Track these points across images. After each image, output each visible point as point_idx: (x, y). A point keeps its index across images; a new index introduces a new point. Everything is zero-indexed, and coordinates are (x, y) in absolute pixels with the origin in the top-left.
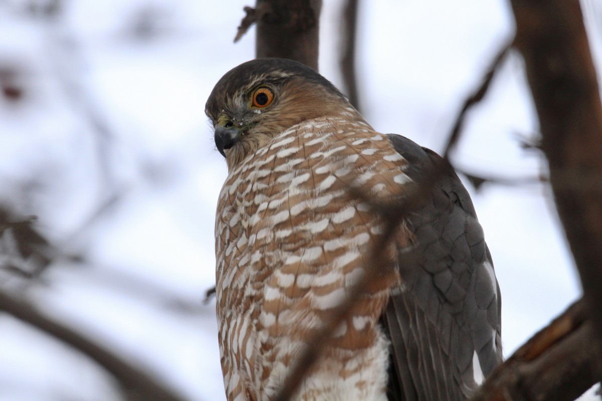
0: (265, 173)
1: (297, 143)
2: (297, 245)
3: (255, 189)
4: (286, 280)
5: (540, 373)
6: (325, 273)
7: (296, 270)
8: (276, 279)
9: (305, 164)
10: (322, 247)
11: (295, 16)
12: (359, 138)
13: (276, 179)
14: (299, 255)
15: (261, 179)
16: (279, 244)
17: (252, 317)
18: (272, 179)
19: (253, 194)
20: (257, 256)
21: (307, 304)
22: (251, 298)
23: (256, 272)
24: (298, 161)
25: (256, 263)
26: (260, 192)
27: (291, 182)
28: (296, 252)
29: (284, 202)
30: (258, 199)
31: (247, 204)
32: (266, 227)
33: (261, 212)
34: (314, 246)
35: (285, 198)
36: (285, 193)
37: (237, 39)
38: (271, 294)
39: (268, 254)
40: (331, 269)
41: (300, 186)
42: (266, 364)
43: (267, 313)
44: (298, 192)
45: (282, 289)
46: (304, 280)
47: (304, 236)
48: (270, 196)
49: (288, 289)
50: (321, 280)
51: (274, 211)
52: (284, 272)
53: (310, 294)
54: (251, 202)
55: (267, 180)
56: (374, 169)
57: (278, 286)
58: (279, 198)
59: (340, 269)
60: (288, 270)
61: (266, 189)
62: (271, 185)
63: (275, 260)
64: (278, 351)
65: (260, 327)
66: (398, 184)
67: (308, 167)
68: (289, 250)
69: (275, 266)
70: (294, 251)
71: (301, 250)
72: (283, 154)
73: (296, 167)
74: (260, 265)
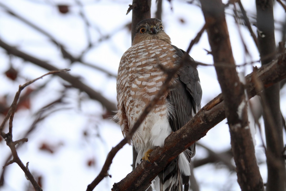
0: (135, 52)
1: (144, 45)
2: (143, 72)
3: (132, 56)
4: (139, 83)
5: (211, 114)
6: (151, 82)
7: (142, 80)
8: (136, 82)
9: (147, 50)
10: (150, 74)
11: (143, 8)
12: (163, 45)
13: (138, 54)
14: (143, 76)
15: (133, 54)
16: (137, 72)
17: (127, 93)
18: (137, 54)
19: (131, 58)
20: (130, 75)
21: (145, 90)
22: (127, 87)
23: (130, 79)
24: (144, 50)
25: (130, 77)
26: (133, 57)
27: (142, 55)
28: (142, 75)
29: (140, 60)
30: (132, 59)
31: (129, 60)
32: (135, 67)
33: (133, 63)
34: (148, 73)
35: (141, 59)
36: (141, 57)
37: (127, 14)
38: (134, 86)
39: (134, 74)
40: (152, 81)
41: (145, 56)
42: (131, 107)
43: (132, 91)
44: (144, 57)
45: (137, 85)
46: (144, 83)
47: (145, 70)
48: (136, 58)
49: (139, 85)
50: (150, 84)
51: (137, 62)
52: (138, 80)
53: (146, 88)
54: (130, 60)
55: (135, 54)
56: (167, 53)
57: (136, 84)
58: (139, 59)
59: (155, 81)
60: (139, 80)
61: (135, 56)
62: (136, 55)
63: (135, 76)
64: (134, 103)
65: (130, 96)
66: (174, 58)
67: (148, 51)
68: (140, 74)
69: (136, 78)
70: (142, 74)
71: (144, 74)
72: (140, 47)
73: (144, 51)
74: (131, 77)
